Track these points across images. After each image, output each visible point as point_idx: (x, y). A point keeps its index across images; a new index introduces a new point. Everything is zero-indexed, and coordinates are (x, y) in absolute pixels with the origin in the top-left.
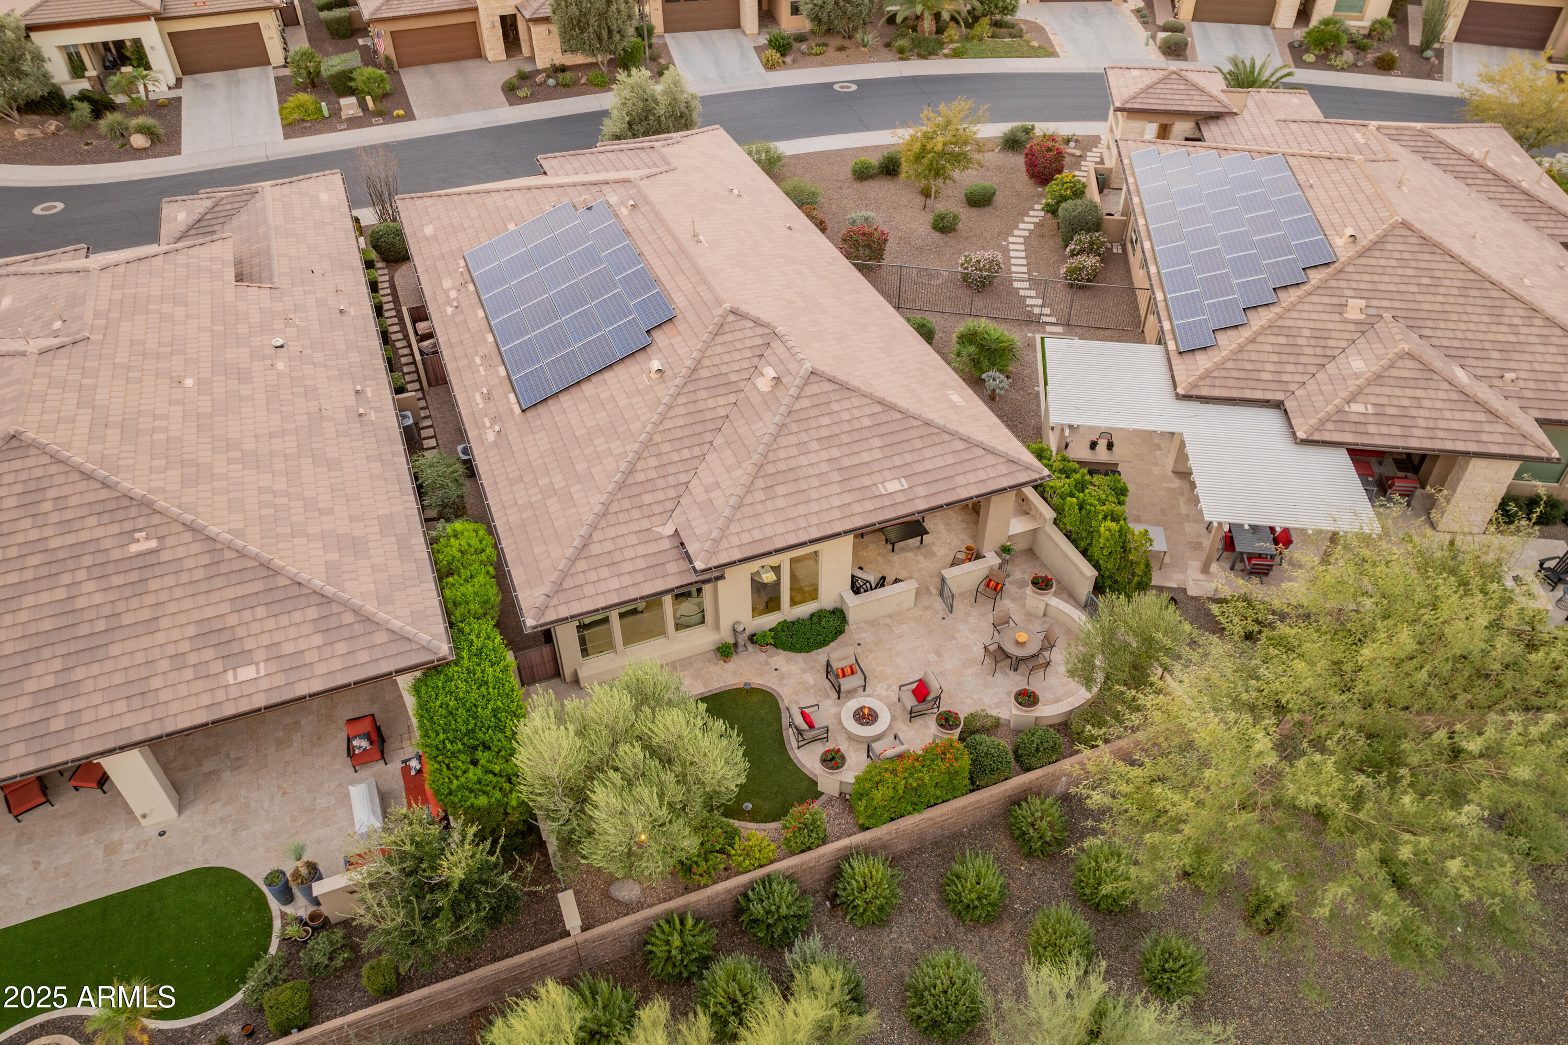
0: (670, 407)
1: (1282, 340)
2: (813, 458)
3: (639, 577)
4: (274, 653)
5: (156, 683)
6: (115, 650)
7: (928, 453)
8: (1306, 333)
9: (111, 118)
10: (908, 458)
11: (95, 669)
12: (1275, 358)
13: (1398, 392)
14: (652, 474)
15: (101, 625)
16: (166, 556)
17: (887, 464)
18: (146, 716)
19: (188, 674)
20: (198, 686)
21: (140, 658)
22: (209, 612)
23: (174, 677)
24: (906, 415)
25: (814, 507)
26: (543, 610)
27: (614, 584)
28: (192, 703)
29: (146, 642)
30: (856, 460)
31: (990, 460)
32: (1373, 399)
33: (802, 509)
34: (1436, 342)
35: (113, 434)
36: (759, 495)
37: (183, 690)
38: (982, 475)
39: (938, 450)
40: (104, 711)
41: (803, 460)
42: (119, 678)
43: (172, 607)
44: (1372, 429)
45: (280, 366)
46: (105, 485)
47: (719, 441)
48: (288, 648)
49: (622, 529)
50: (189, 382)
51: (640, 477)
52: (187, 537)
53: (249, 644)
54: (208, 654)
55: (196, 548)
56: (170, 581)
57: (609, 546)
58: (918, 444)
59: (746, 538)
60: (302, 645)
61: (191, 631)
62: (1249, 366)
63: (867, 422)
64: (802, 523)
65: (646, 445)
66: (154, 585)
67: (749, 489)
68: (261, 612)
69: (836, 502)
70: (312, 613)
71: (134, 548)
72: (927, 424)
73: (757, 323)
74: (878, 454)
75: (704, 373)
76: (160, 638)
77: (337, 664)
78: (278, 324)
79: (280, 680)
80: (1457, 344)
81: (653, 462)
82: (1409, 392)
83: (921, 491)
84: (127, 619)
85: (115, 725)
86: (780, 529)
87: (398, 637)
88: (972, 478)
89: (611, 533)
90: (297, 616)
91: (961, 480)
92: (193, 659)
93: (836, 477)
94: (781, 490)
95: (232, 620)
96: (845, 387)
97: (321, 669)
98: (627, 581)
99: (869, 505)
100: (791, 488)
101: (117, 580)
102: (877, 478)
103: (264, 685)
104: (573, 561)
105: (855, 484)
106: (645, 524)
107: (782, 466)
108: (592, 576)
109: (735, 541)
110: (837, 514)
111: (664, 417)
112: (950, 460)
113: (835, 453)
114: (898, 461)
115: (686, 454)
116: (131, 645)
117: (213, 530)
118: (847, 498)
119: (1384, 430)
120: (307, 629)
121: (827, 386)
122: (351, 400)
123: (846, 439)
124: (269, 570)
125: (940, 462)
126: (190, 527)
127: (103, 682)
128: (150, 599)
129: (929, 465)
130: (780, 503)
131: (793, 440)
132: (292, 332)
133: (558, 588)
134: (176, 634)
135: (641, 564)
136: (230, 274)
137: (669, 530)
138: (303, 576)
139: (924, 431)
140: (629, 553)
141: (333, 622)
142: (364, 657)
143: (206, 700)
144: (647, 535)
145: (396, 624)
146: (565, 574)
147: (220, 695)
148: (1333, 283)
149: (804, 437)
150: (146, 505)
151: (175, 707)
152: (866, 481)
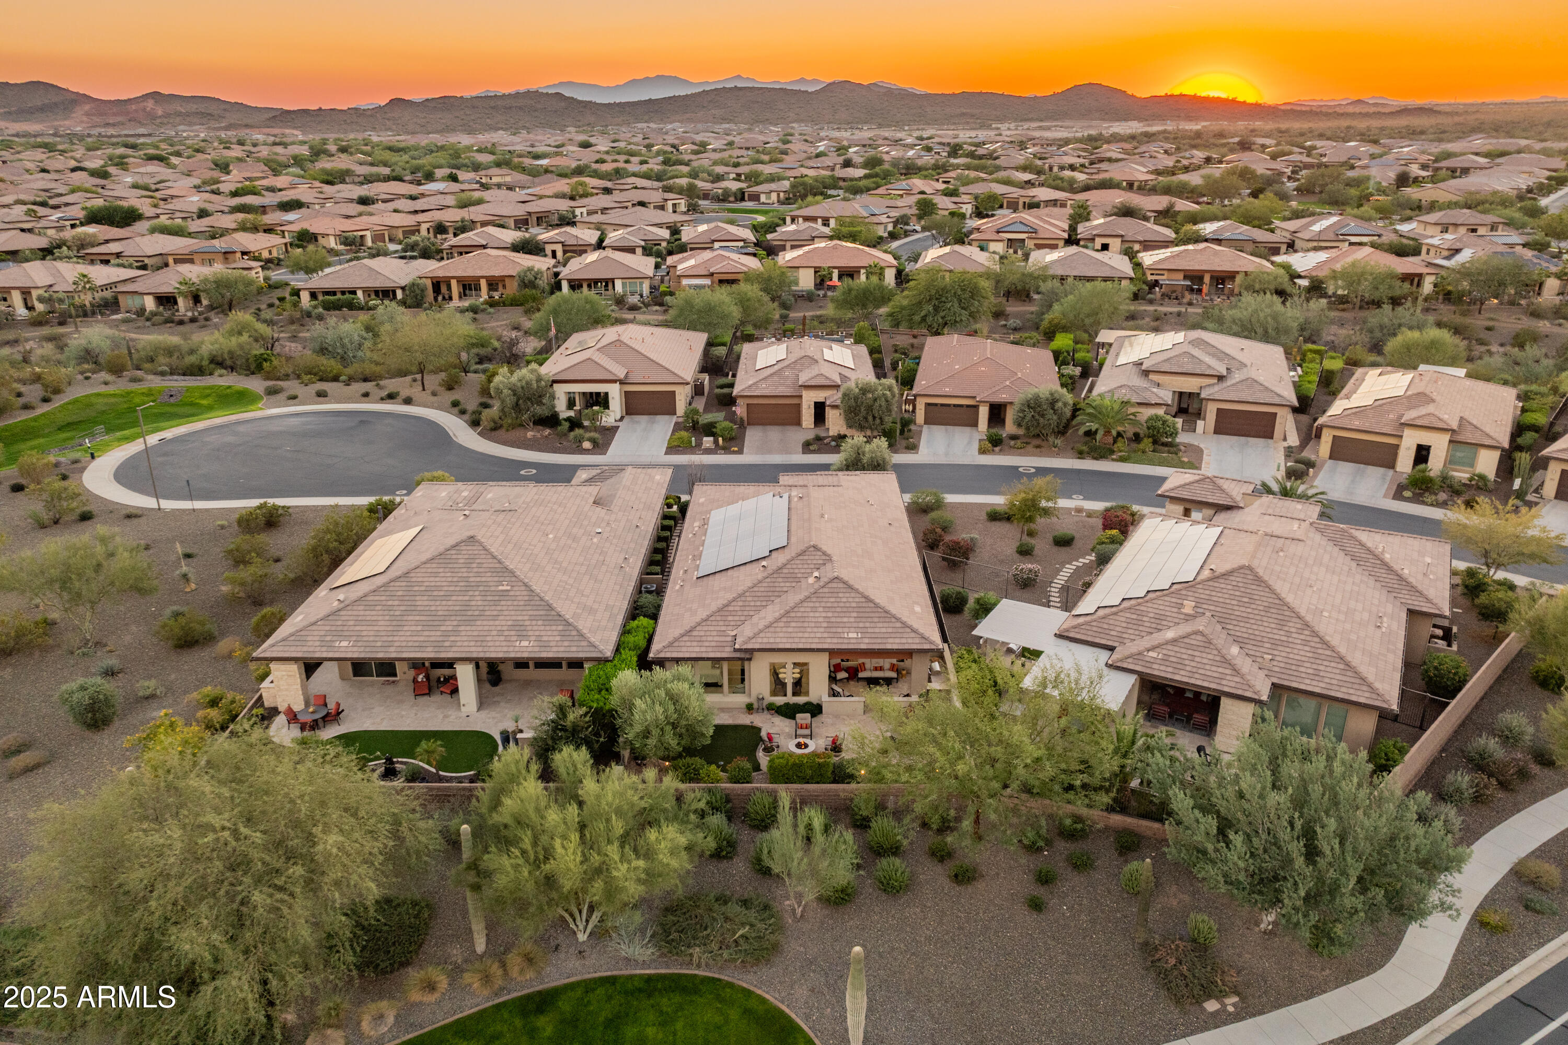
0: (760, 582)
1: (1134, 617)
2: (817, 614)
3: (710, 649)
4: (539, 639)
5: (489, 638)
6: (479, 623)
7: (880, 625)
8: (1152, 615)
9: (578, 431)
10: (868, 625)
11: (468, 628)
12: (1124, 625)
13: (1183, 651)
14: (737, 608)
15: (477, 613)
16: (511, 593)
17: (855, 625)
18: (480, 649)
19: (502, 638)
20: (504, 644)
21: (486, 628)
22: (520, 618)
23: (496, 638)
24: (877, 606)
25: (806, 635)
26: (659, 652)
27: (697, 649)
28: (499, 649)
29: (491, 623)
30: (839, 620)
31: (913, 635)
32: (1165, 652)
33: (800, 635)
34: (1232, 632)
35: (510, 546)
36: (782, 624)
37: (497, 644)
38: (904, 641)
39: (886, 625)
40: (466, 644)
41: (812, 614)
42: (475, 633)
43: (506, 613)
44: (1155, 666)
45: (595, 540)
46: (500, 562)
47: (778, 600)
48: (545, 638)
49: (712, 628)
50: (551, 536)
51: (731, 608)
52: (523, 588)
53: (530, 633)
54: (513, 633)
55: (525, 593)
56: (509, 603)
57: (702, 633)
58: (876, 620)
59: (765, 640)
60: (551, 638)
61: (510, 623)
62: (1106, 626)
63: (854, 605)
64: (797, 640)
65: (740, 596)
66: (503, 603)
67: (777, 620)
68: (540, 623)
69: (819, 635)
70: (560, 628)
71: (501, 588)
72: (886, 612)
73: (824, 554)
74: (852, 620)
75: (785, 571)
76: (497, 623)
77: (562, 649)
78: (604, 524)
79: (537, 649)
80: (1246, 635)
81: (740, 603)
82: (1190, 652)
83: (867, 641)
84: (487, 613)
85: (467, 649)
86: (784, 640)
87: (592, 645)
88: (897, 641)
89: (706, 628)
90: (554, 628)
91: (891, 640)
92: (506, 633)
93: (825, 625)
94: (793, 624)
95: (527, 623)
96: (851, 587)
97: (555, 649)
98: (703, 649)
99: (835, 641)
100: (799, 624)
101: (489, 598)
102: (846, 630)
103: (530, 649)
104: (683, 636)
105: (834, 630)
106: (723, 628)
107: (799, 614)
108: (688, 644)
109: (760, 640)
110: (817, 640)
111: (755, 586)
112: (890, 630)
113: (830, 614)
114: (861, 625)
115: (758, 603)
116: (485, 623)
117: (534, 587)
118: (826, 635)
119: (1162, 668)
120: (555, 633)
121: (841, 585)
122: (620, 560)
123: (839, 610)
124: (550, 607)
125: (884, 630)
126: (526, 585)
127: (470, 633)
128: (499, 608)
129: (877, 630)
130: (790, 630)
131: (811, 605)
132: (608, 529)
133: (670, 645)
134: (504, 623)
135: (714, 644)
136: (592, 500)
137: (733, 633)
138: (563, 613)
139: (883, 615)
140: (710, 639)
141: (568, 633)
142: (574, 649)
143: (505, 649)
144: (722, 633)
145: (592, 640)
146: (676, 640)
147: (511, 649)
148: (1184, 592)
149: (817, 604)
150: (512, 573)
151: (492, 649)
152: (840, 630)
